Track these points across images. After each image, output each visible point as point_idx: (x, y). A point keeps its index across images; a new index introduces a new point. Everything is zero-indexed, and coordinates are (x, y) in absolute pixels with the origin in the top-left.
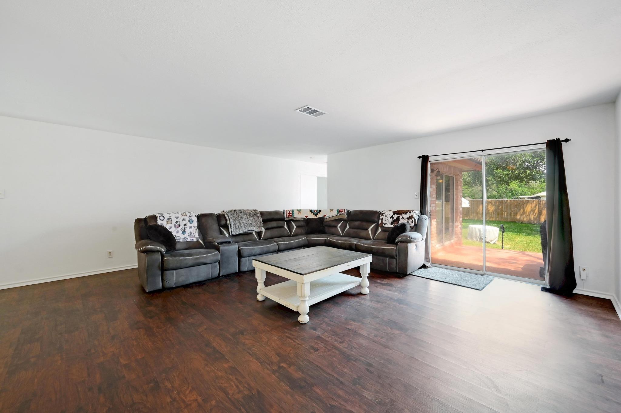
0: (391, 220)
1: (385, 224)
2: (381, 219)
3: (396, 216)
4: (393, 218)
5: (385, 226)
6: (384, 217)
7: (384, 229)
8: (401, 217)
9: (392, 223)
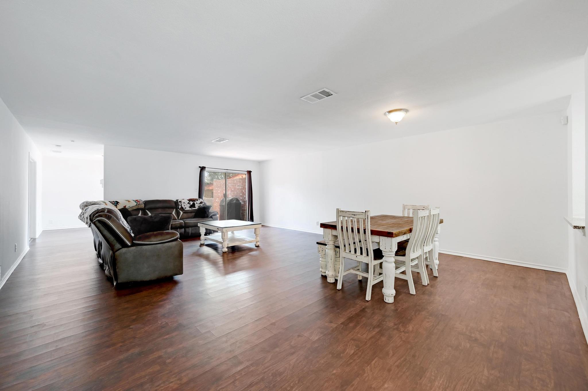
0: (189, 205)
1: (185, 208)
2: (180, 205)
3: (191, 203)
4: (190, 204)
5: (186, 209)
6: (183, 204)
7: (185, 211)
8: (195, 203)
9: (190, 207)
